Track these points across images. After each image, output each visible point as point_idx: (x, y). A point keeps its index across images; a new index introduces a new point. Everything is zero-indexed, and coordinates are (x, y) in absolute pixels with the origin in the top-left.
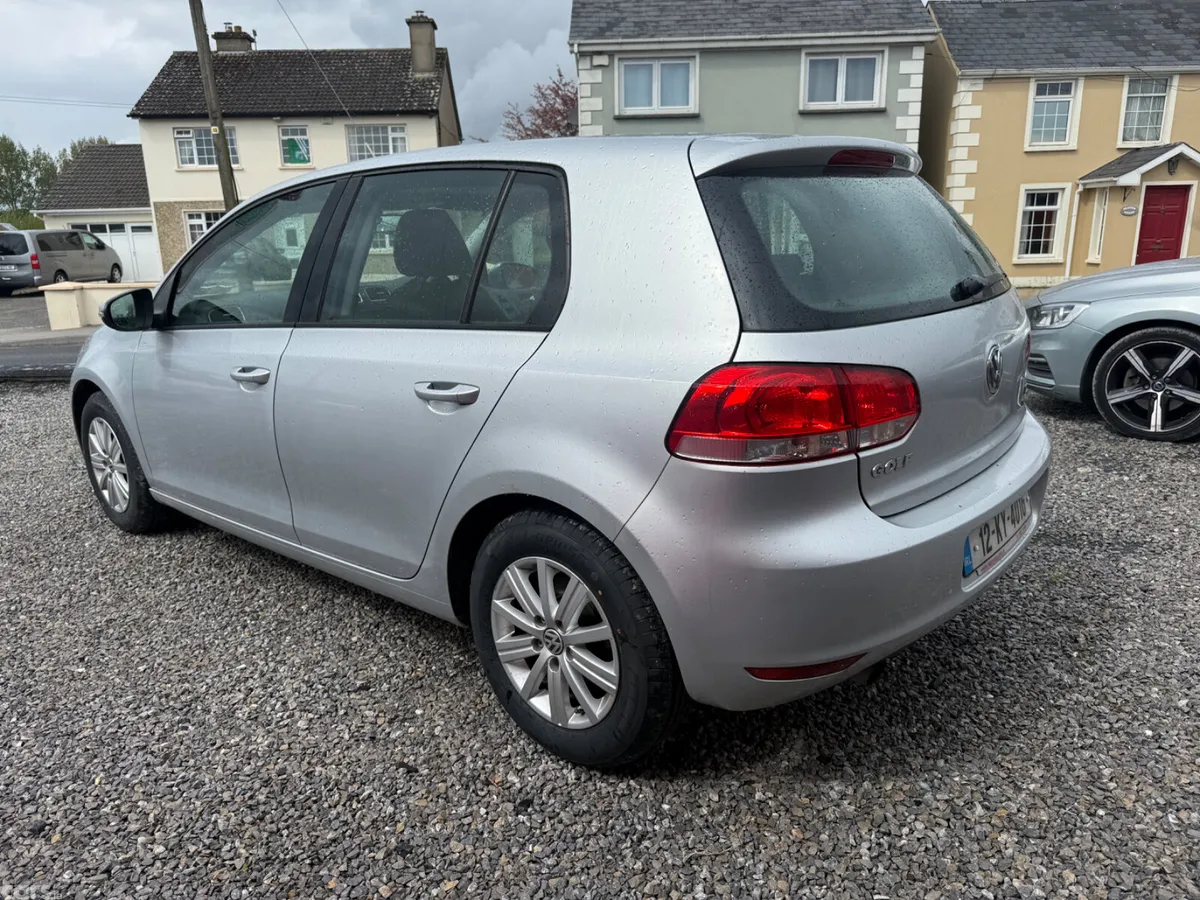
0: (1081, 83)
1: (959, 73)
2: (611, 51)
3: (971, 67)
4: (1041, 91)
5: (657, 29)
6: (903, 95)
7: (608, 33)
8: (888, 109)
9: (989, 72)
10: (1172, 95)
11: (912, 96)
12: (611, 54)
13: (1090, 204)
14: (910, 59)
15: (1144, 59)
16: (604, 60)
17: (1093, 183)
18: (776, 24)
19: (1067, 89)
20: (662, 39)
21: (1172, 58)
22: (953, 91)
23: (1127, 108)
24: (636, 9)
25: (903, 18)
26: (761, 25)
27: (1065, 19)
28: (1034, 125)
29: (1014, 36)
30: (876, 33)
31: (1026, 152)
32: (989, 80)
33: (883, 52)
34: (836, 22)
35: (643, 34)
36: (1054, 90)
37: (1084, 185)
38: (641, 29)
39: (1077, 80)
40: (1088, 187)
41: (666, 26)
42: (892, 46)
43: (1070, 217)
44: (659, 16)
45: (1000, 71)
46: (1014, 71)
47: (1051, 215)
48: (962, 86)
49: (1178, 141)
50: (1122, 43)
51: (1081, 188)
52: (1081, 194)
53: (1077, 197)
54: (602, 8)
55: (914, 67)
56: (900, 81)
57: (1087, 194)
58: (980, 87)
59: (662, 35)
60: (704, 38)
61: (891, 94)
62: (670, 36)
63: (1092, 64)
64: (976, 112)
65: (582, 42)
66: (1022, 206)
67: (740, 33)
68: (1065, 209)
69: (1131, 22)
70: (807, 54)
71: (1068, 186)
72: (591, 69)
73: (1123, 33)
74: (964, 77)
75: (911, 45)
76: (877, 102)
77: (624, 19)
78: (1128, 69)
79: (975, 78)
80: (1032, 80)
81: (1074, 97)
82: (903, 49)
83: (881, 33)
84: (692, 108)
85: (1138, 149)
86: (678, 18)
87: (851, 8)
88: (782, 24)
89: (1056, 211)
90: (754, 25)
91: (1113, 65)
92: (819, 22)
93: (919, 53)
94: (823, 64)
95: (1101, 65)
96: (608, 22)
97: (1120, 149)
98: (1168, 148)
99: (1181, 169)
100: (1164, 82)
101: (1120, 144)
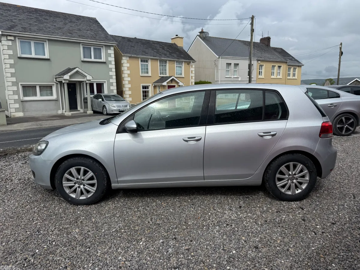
0: (150, 60)
1: (123, 55)
2: (15, 36)
3: (125, 54)
4: (142, 61)
5: (31, 31)
6: (110, 59)
7: (12, 29)
8: (106, 62)
9: (130, 55)
10: (168, 65)
11: (112, 59)
12: (15, 37)
13: (156, 89)
14: (110, 49)
15: (161, 56)
16: (12, 38)
17: (156, 84)
18: (71, 35)
19: (147, 62)
20: (34, 34)
21: (166, 56)
22: (122, 59)
23: (160, 67)
24: (20, 23)
25: (106, 38)
26: (66, 35)
27: (142, 44)
28: (141, 70)
29: (132, 47)
30: (101, 42)
31: (141, 76)
32: (130, 57)
33: (103, 47)
34: (89, 37)
35: (27, 32)
36: (144, 62)
37: (154, 84)
38: (25, 30)
39: (149, 59)
40: (155, 85)
41: (34, 30)
42: (105, 45)
43: (152, 92)
44: (30, 26)
45: (132, 55)
46: (135, 56)
47: (148, 91)
48: (124, 58)
49: (172, 75)
50: (155, 52)
51: (153, 85)
52: (153, 86)
53: (153, 87)
54: (6, 20)
55: (111, 51)
56: (108, 55)
57: (155, 87)
58: (128, 59)
59: (33, 33)
60: (50, 36)
61: (107, 58)
62: (37, 33)
63: (151, 56)
64: (128, 65)
65: (3, 31)
66: (142, 90)
67: (61, 36)
68: (151, 90)
69: (155, 47)
70: (82, 45)
71: (151, 85)
72: (7, 40)
73: (155, 49)
74: (124, 56)
75: (110, 46)
76: (103, 60)
77: (17, 25)
78: (158, 58)
79: (126, 56)
80: (140, 58)
81: (149, 63)
82: (108, 47)
83: (102, 42)
84: (47, 56)
85: (163, 77)
86: (37, 28)
87: (91, 33)
88: (73, 35)
89: (149, 91)
90: (64, 34)
91: (155, 57)
92: (84, 36)
93: (112, 48)
94: (87, 49)
95: (153, 56)
96: (11, 26)
97: (160, 77)
98: (170, 77)
99: (173, 82)
100: (166, 62)
101: (160, 75)
